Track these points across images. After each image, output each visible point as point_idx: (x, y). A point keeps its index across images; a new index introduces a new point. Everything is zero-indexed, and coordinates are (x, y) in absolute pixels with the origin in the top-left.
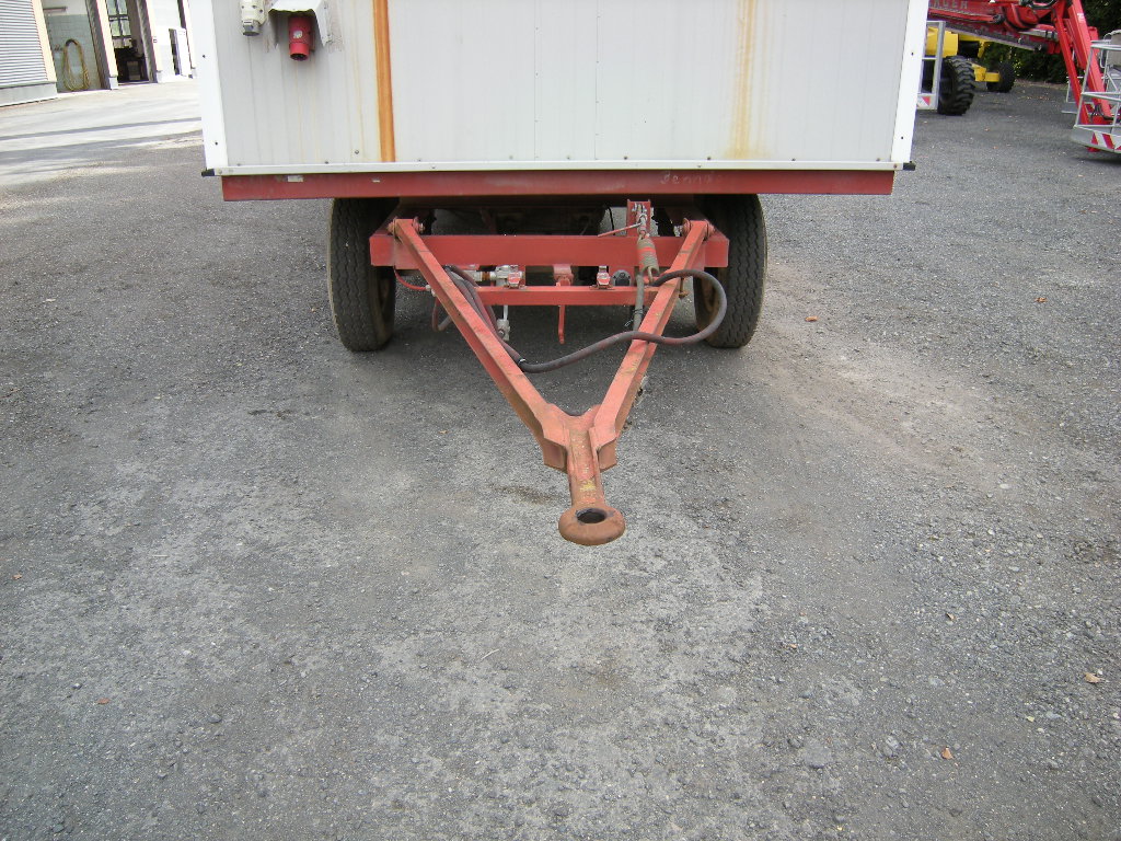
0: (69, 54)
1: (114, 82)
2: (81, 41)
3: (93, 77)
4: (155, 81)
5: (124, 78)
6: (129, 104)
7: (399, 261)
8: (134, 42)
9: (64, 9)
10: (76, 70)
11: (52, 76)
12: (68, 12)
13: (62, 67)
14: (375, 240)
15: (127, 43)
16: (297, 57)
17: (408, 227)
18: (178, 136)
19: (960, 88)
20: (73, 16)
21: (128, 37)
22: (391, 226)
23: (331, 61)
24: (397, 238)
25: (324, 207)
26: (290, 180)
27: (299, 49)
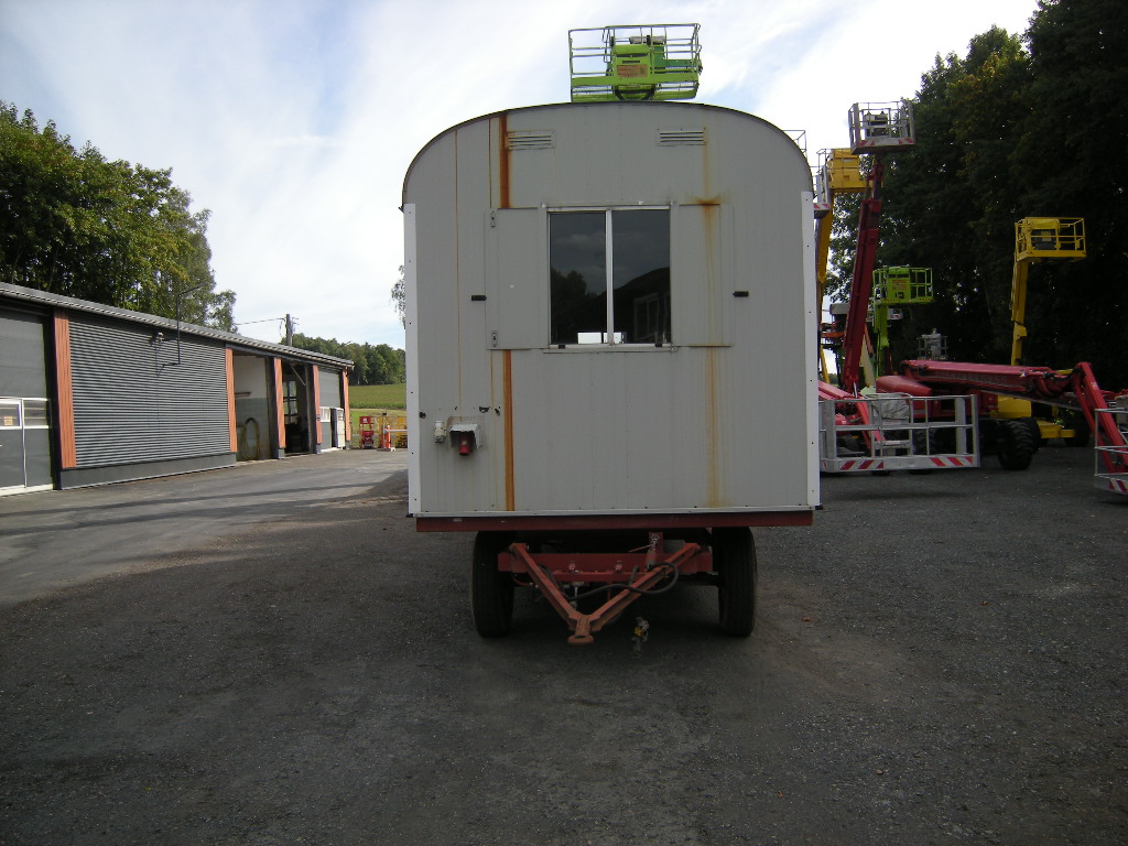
0: (248, 431)
1: (281, 454)
2: (258, 419)
3: (265, 448)
4: (315, 452)
5: (289, 450)
6: (296, 471)
7: (516, 568)
8: (299, 420)
9: (249, 393)
10: (251, 443)
11: (234, 448)
12: (251, 397)
13: (241, 440)
14: (501, 556)
15: (293, 420)
16: (463, 454)
17: (520, 548)
18: (344, 499)
19: (1018, 447)
20: (256, 400)
21: (295, 415)
22: (511, 547)
23: (482, 456)
24: (514, 554)
25: (472, 536)
26: (455, 520)
27: (464, 450)
